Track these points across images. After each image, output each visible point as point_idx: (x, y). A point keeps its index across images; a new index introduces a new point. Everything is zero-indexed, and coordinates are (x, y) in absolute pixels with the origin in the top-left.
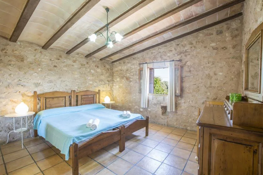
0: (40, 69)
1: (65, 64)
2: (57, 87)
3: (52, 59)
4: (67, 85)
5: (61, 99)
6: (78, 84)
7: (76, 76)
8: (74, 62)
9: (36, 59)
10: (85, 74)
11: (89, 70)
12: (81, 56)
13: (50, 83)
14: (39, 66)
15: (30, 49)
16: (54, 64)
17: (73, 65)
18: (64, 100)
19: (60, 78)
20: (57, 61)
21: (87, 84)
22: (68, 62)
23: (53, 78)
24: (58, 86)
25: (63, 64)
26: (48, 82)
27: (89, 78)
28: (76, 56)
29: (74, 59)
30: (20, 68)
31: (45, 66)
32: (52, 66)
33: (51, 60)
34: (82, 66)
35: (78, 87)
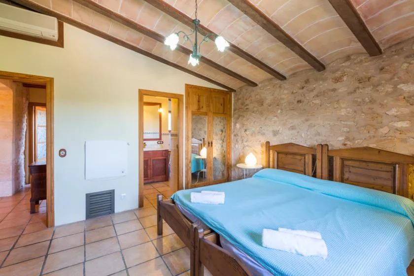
0: (279, 111)
1: (315, 92)
2: (301, 136)
3: (295, 91)
4: (319, 134)
5: (298, 157)
6: (345, 129)
7: (343, 112)
8: (337, 80)
9: (276, 98)
10: (372, 101)
11: (389, 88)
12: (359, 60)
13: (293, 129)
14: (277, 107)
15: (269, 87)
16: (297, 99)
17: (334, 90)
18: (303, 161)
19: (307, 120)
20: (301, 91)
21: (384, 130)
22: (321, 86)
23: (296, 122)
24: (303, 135)
25: (312, 94)
26: (289, 129)
27: (393, 112)
28: (344, 64)
29: (338, 74)
30: (262, 113)
31: (285, 104)
32: (295, 102)
33: (293, 93)
34: (360, 85)
35: (347, 139)
